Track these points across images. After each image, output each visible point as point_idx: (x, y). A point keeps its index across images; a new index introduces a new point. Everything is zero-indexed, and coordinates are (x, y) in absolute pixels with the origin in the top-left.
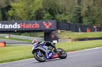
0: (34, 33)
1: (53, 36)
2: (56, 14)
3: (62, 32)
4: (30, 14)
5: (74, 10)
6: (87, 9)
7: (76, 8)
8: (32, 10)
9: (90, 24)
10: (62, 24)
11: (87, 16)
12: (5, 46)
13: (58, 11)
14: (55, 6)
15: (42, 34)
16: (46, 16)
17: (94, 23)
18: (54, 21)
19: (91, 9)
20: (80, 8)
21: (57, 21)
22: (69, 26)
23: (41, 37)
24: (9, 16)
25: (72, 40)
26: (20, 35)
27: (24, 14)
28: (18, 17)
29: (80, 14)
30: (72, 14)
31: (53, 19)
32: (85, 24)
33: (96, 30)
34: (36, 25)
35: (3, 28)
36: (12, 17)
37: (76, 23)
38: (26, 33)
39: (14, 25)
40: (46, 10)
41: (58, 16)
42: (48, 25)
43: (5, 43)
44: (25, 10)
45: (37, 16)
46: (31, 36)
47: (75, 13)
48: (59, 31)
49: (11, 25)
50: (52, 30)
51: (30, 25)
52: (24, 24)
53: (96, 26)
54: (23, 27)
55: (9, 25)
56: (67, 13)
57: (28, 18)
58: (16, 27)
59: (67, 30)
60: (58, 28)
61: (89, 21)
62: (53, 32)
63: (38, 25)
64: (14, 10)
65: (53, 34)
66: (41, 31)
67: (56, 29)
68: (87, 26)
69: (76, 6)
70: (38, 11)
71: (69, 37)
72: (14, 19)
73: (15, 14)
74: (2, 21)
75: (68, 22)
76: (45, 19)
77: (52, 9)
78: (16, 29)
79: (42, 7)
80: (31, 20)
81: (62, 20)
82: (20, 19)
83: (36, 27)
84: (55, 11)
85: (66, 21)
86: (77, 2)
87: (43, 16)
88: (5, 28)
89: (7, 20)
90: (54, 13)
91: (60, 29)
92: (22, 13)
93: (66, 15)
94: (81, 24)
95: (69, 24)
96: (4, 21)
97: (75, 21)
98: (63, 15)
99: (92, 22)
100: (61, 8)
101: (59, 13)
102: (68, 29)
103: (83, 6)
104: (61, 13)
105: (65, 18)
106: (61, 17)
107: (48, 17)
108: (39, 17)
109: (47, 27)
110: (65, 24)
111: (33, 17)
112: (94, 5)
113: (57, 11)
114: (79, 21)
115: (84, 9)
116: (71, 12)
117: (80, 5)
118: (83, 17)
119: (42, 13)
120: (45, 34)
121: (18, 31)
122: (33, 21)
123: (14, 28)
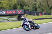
0: (13, 16)
3: (26, 15)
4: (10, 6)
5: (33, 4)
6: (39, 4)
7: (34, 3)
8: (11, 5)
9: (41, 11)
10: (27, 11)
11: (39, 7)
13: (25, 5)
14: (23, 2)
15: (17, 16)
16: (18, 7)
17: (43, 11)
18: (23, 10)
19: (41, 4)
20: (36, 3)
22: (30, 13)
23: (16, 18)
26: (5, 17)
27: (7, 6)
29: (36, 6)
30: (32, 6)
31: (22, 9)
32: (38, 11)
33: (44, 14)
34: (13, 12)
36: (1, 8)
37: (34, 11)
38: (8, 16)
39: (2, 12)
40: (18, 4)
41: (25, 7)
42: (20, 12)
44: (7, 4)
45: (14, 7)
46: (11, 18)
47: (33, 6)
48: (25, 15)
50: (22, 15)
51: (10, 12)
52: (7, 11)
53: (44, 12)
54: (7, 13)
57: (9, 8)
58: (3, 13)
59: (29, 15)
60: (25, 13)
61: (40, 10)
63: (14, 12)
64: (2, 4)
66: (16, 15)
67: (23, 14)
68: (39, 13)
69: (34, 2)
70: (14, 5)
76: (18, 9)
77: (22, 4)
79: (16, 3)
81: (27, 9)
82: (5, 9)
83: (13, 13)
85: (28, 10)
86: (34, 0)
87: (17, 7)
90: (23, 6)
91: (26, 14)
92: (6, 6)
93: (28, 7)
94: (36, 11)
95: (30, 11)
98: (27, 7)
99: (42, 10)
100: (26, 3)
101: (25, 6)
103: (37, 2)
104: (26, 6)
105: (28, 9)
106: (26, 8)
108: (15, 8)
109: (19, 13)
110: (28, 12)
111: (12, 8)
112: (43, 2)
114: (35, 10)
115: (38, 4)
116: (31, 5)
117: (36, 2)
118: (37, 8)
119: (17, 6)
120: (18, 16)
121: (4, 15)
122: (12, 10)
123: (2, 13)
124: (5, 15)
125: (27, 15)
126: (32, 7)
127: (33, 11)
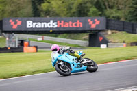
0: (76, 35)
1: (101, 39)
2: (106, 8)
3: (113, 33)
4: (71, 8)
5: (130, 3)
8: (73, 4)
10: (113, 22)
12: (37, 51)
13: (109, 5)
15: (87, 36)
16: (91, 11)
18: (103, 18)
21: (107, 18)
22: (123, 25)
23: (85, 39)
24: (42, 11)
25: (127, 45)
26: (56, 36)
27: (62, 8)
28: (54, 12)
30: (127, 8)
31: (100, 15)
34: (78, 24)
35: (34, 27)
36: (46, 12)
37: (133, 22)
38: (65, 34)
39: (49, 23)
41: (108, 11)
42: (95, 23)
43: (37, 47)
44: (63, 2)
45: (80, 11)
47: (131, 7)
48: (109, 32)
49: (45, 23)
50: (100, 31)
51: (70, 23)
52: (62, 22)
54: (60, 26)
55: (43, 23)
56: (120, 7)
57: (68, 13)
58: (51, 26)
59: (120, 31)
60: (108, 27)
62: (101, 33)
63: (81, 23)
64: (49, 3)
65: (101, 36)
66: (84, 32)
70: (81, 4)
71: (123, 40)
72: (49, 14)
73: (50, 9)
74: (33, 18)
75: (122, 19)
76: (90, 16)
78: (51, 28)
80: (71, 16)
81: (114, 17)
82: (57, 15)
84: (104, 5)
85: (118, 18)
87: (88, 11)
88: (37, 26)
89: (39, 16)
90: (103, 7)
91: (111, 29)
92: (60, 7)
93: (118, 9)
95: (123, 22)
96: (36, 18)
97: (131, 18)
98: (115, 10)
100: (112, 1)
101: (109, 7)
102: (122, 30)
104: (111, 7)
105: (118, 15)
106: (112, 13)
107: (94, 13)
108: (82, 12)
109: (93, 26)
111: (74, 13)
113: (106, 4)
119: (87, 7)
120: (90, 35)
121: (54, 32)
122: (74, 18)
123: (49, 27)
124: (57, 32)
125: (114, 31)
126: (127, 10)
127: (130, 20)
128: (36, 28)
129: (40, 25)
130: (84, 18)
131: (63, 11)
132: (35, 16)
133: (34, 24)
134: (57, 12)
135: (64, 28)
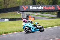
0: (51, 12)
4: (49, 1)
12: (34, 20)
15: (56, 13)
23: (56, 14)
24: (37, 2)
26: (43, 13)
34: (53, 7)
35: (33, 9)
38: (47, 12)
39: (40, 7)
43: (34, 18)
45: (53, 2)
46: (50, 14)
51: (49, 7)
52: (46, 7)
54: (45, 8)
55: (37, 7)
57: (48, 3)
63: (54, 7)
66: (55, 11)
73: (40, 1)
80: (49, 4)
83: (53, 9)
87: (57, 2)
89: (35, 4)
111: (51, 3)
121: (42, 11)
122: (51, 5)
128: (34, 9)
129: (36, 8)
130: (55, 5)
131: (46, 2)
132: (33, 4)
133: (33, 8)
134: (43, 2)
135: (46, 9)
